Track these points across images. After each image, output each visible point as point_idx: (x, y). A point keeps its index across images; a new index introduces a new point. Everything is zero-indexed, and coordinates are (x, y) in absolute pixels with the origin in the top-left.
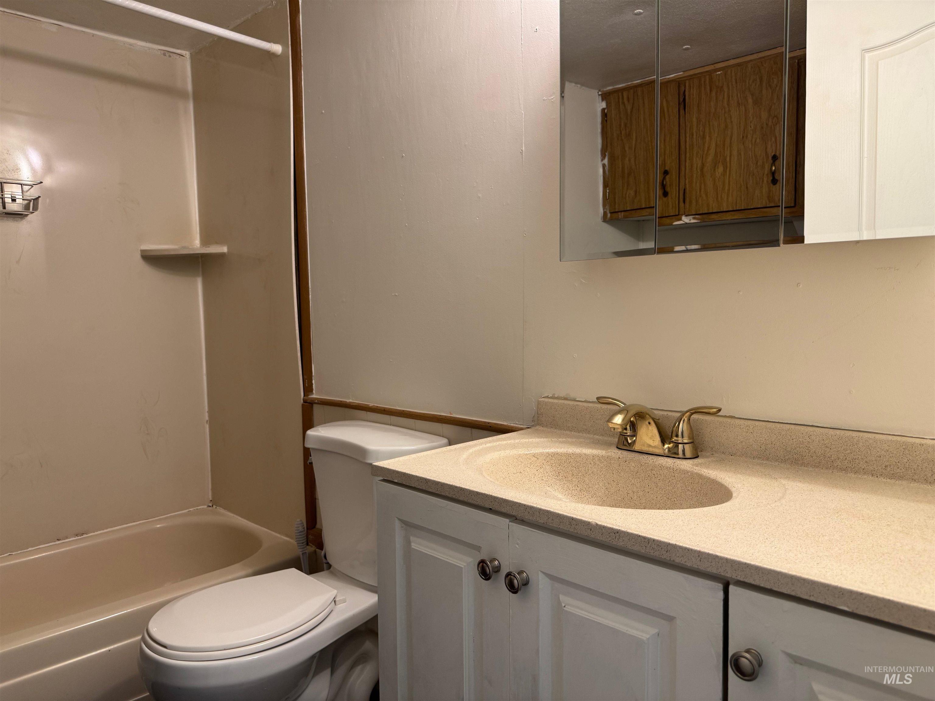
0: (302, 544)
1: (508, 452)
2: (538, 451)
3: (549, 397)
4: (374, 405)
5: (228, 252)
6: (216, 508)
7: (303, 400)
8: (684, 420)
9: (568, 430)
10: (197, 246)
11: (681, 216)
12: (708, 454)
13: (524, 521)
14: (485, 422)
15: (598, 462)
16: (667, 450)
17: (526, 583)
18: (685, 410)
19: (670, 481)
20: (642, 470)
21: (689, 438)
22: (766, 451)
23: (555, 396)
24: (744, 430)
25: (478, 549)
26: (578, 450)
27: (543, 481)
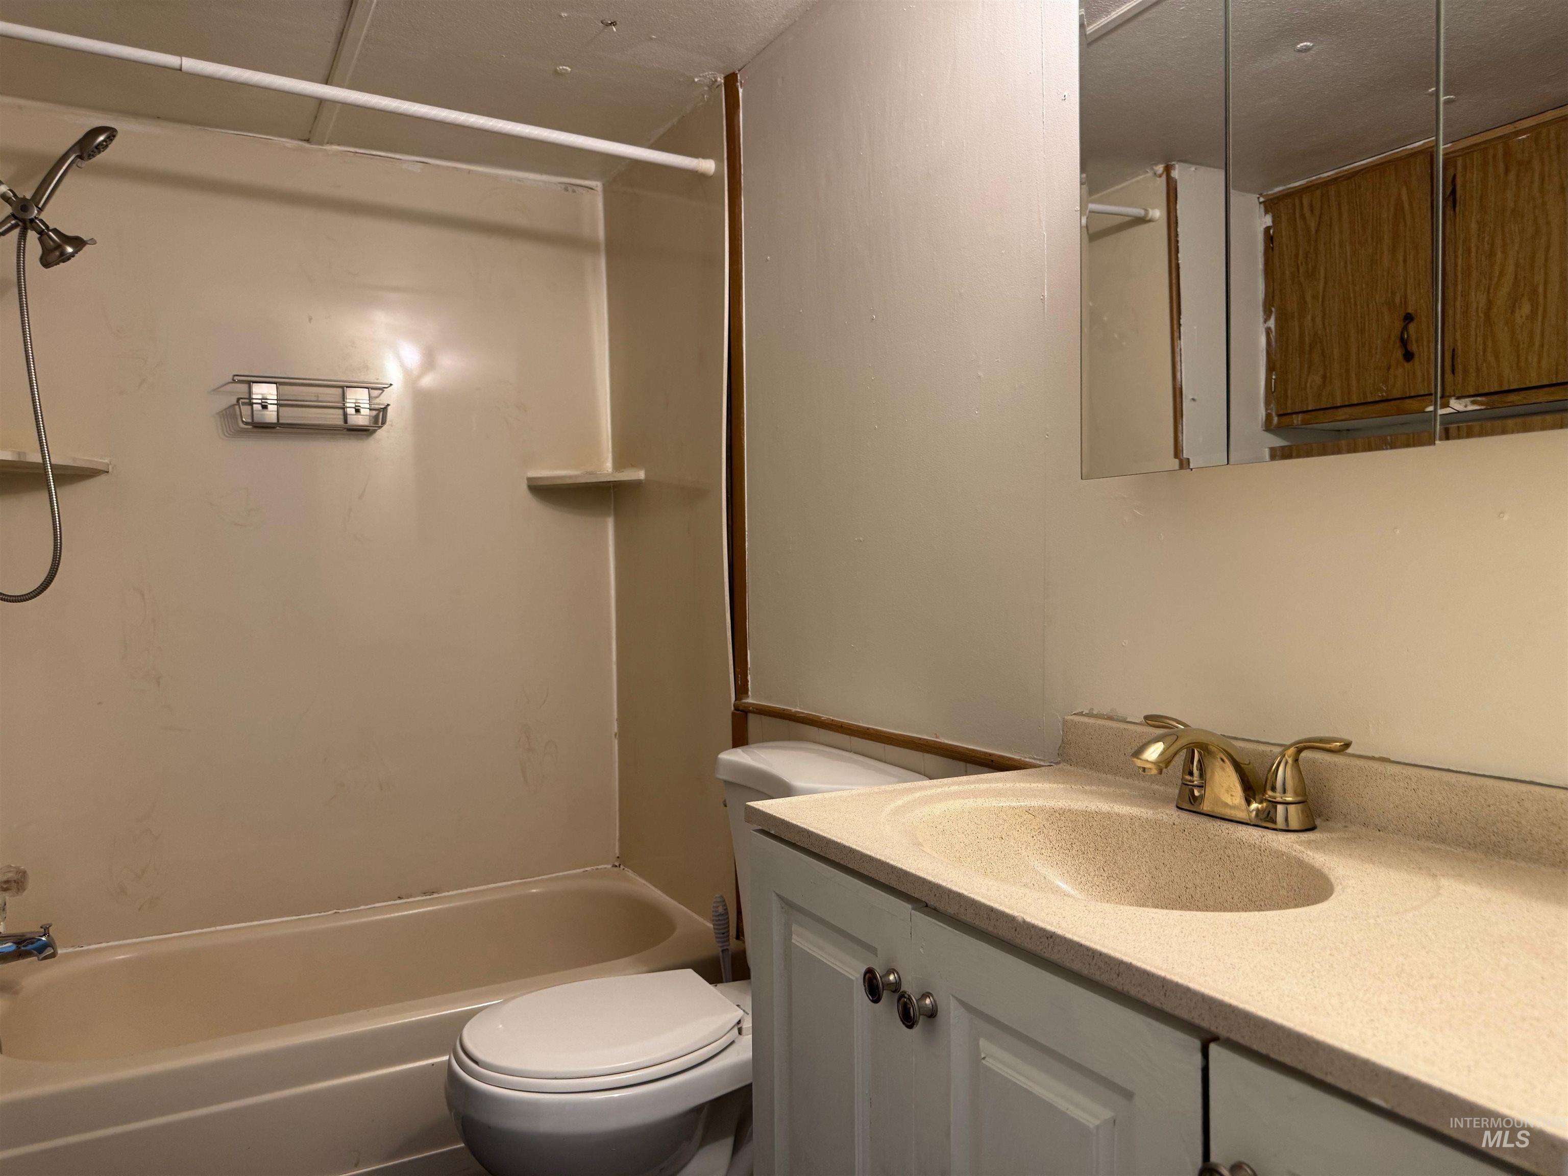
0: (721, 935)
1: (980, 801)
2: (1036, 803)
3: (1084, 713)
4: (829, 718)
5: (646, 479)
6: (624, 869)
7: (734, 705)
8: (1287, 763)
9: (1110, 774)
10: (608, 471)
11: (1447, 399)
12: (1339, 825)
13: (937, 911)
14: (985, 753)
15: (1139, 831)
16: (1254, 813)
17: (932, 1014)
18: (1288, 743)
19: (1254, 869)
20: (1210, 847)
21: (1296, 794)
22: (1441, 825)
23: (1093, 713)
24: (1402, 784)
25: (873, 950)
26: (1104, 806)
27: (1042, 856)
